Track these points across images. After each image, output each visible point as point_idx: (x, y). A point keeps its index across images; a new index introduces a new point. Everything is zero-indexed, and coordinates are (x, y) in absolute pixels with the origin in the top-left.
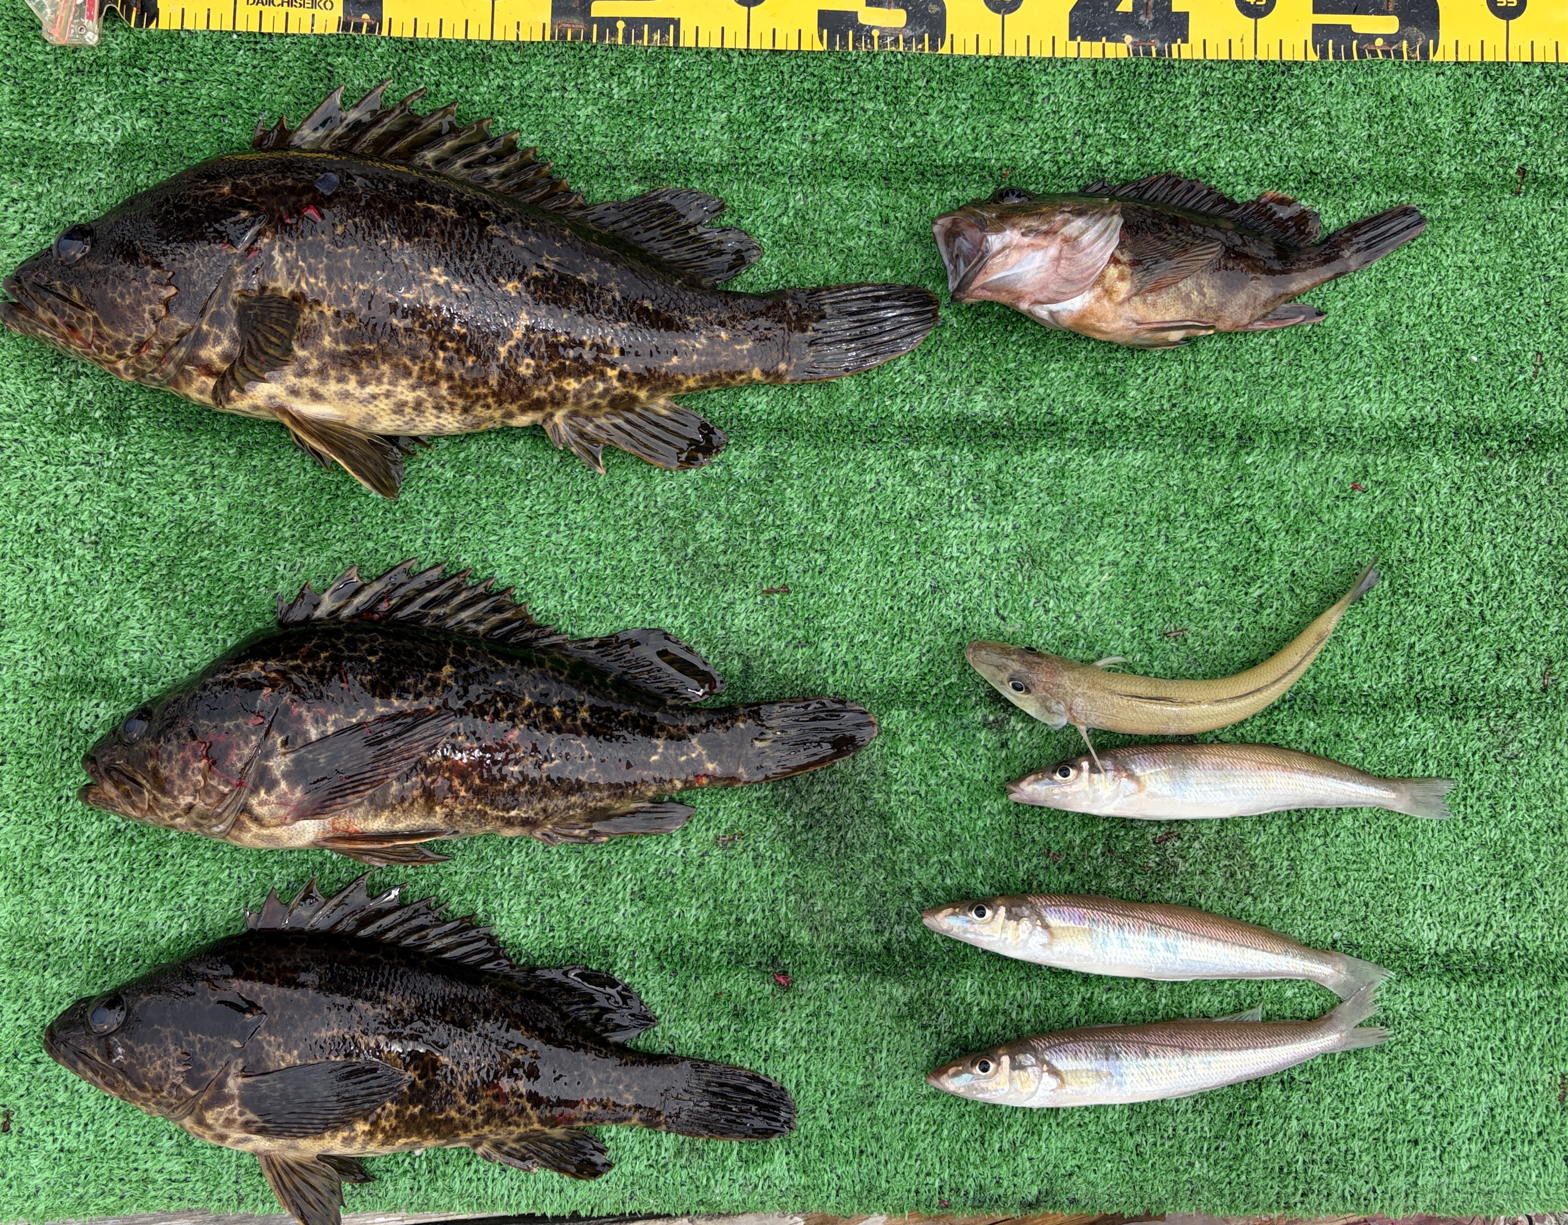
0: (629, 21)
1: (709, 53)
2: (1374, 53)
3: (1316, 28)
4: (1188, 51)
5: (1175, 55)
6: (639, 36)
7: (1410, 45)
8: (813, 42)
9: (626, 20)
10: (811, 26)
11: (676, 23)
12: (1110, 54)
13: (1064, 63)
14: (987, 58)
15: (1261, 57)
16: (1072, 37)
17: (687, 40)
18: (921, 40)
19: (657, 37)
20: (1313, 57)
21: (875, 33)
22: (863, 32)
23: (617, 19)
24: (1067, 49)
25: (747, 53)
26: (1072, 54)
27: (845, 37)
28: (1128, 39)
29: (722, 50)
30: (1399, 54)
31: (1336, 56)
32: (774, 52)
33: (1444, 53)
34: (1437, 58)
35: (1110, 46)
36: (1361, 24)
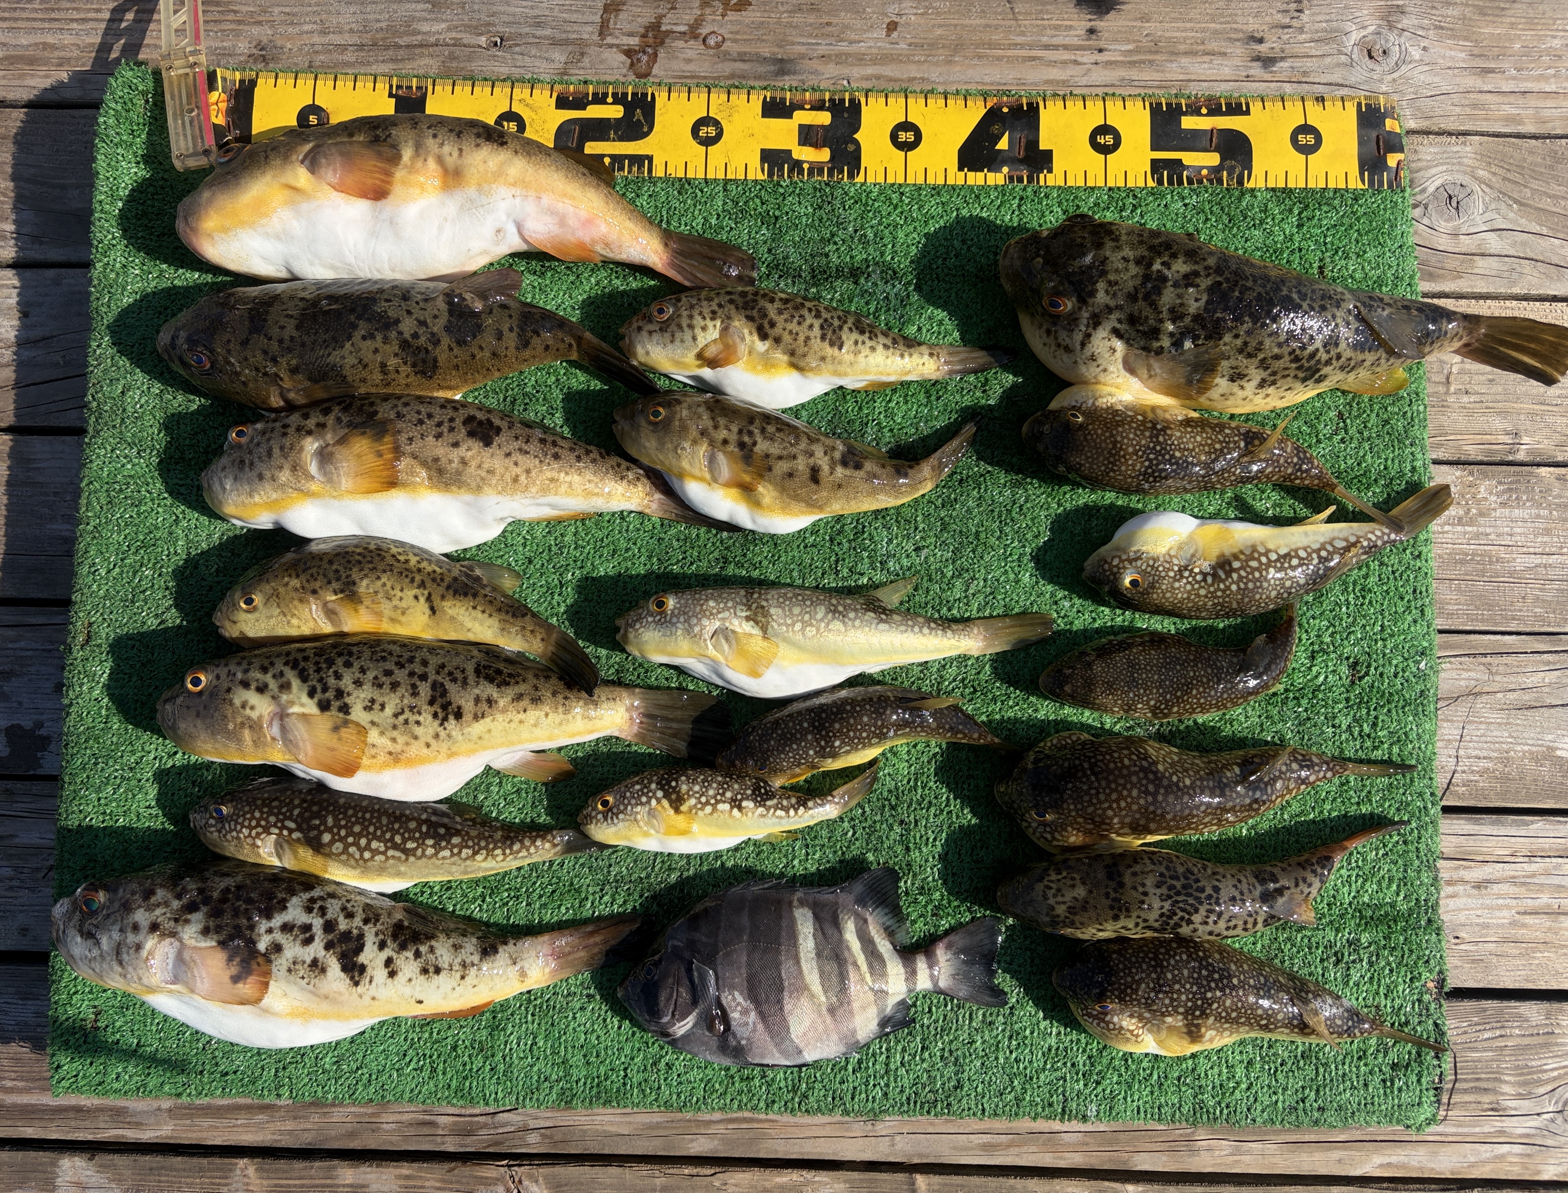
0: (613, 157)
1: (676, 180)
2: (1200, 182)
3: (1154, 162)
4: (1051, 179)
5: (1042, 183)
6: (621, 169)
7: (1229, 174)
8: (757, 172)
9: (611, 156)
10: (755, 161)
11: (650, 158)
12: (991, 182)
13: (954, 188)
14: (893, 185)
15: (1111, 184)
16: (961, 169)
17: (658, 172)
18: (842, 172)
19: (635, 169)
20: (1151, 183)
21: (806, 166)
22: (797, 165)
23: (604, 156)
24: (957, 178)
25: (704, 181)
26: (960, 182)
27: (781, 169)
28: (1005, 170)
29: (687, 179)
30: (1220, 181)
31: (1171, 182)
32: (726, 182)
33: (1256, 181)
34: (1250, 185)
35: (991, 176)
36: (1190, 159)
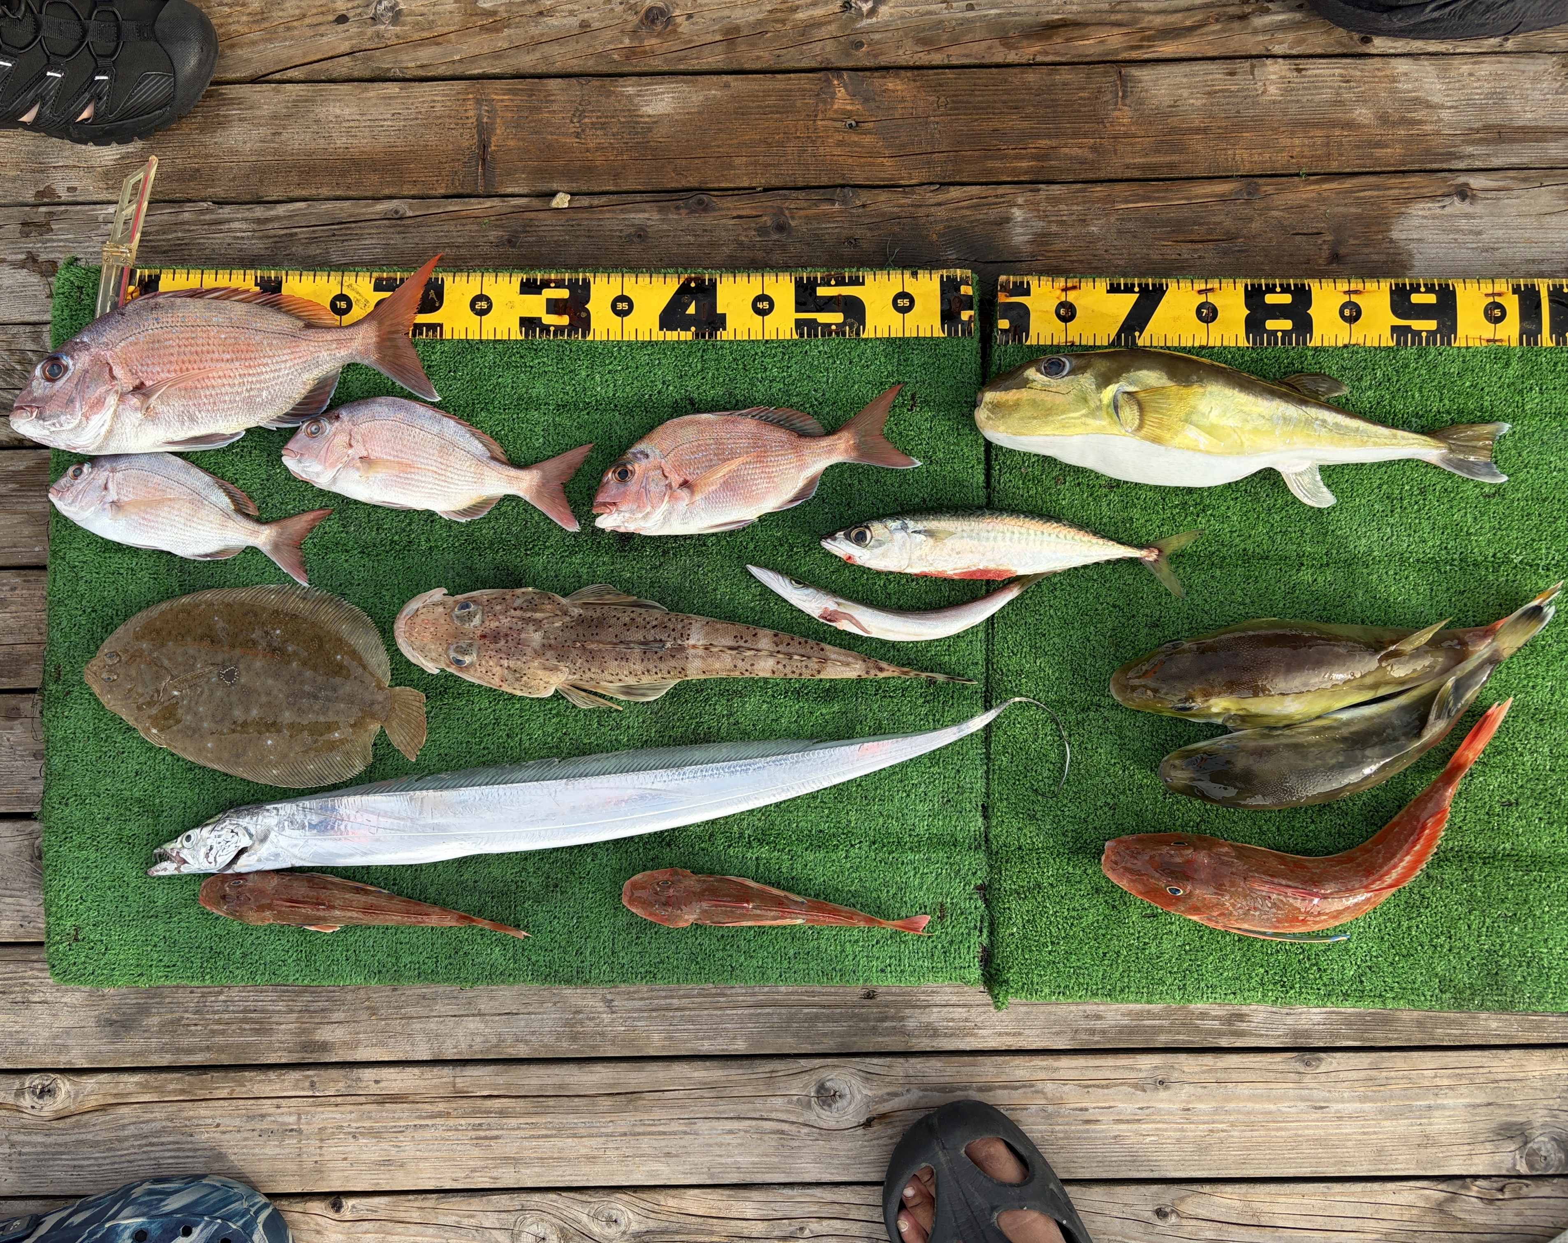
1: (460, 341)
2: (830, 334)
3: (797, 321)
4: (725, 335)
5: (718, 338)
6: (421, 334)
7: (850, 329)
8: (517, 335)
10: (515, 326)
11: (441, 326)
12: (682, 338)
13: (657, 343)
14: (613, 342)
15: (767, 337)
16: (661, 329)
17: (447, 335)
18: (577, 333)
19: (431, 333)
20: (795, 337)
21: (552, 329)
22: (545, 329)
24: (659, 335)
25: (481, 341)
26: (661, 338)
27: (534, 332)
28: (693, 329)
29: (467, 341)
30: (844, 334)
31: (809, 336)
32: (495, 341)
33: (868, 333)
34: (864, 336)
35: (683, 333)
36: (823, 318)
